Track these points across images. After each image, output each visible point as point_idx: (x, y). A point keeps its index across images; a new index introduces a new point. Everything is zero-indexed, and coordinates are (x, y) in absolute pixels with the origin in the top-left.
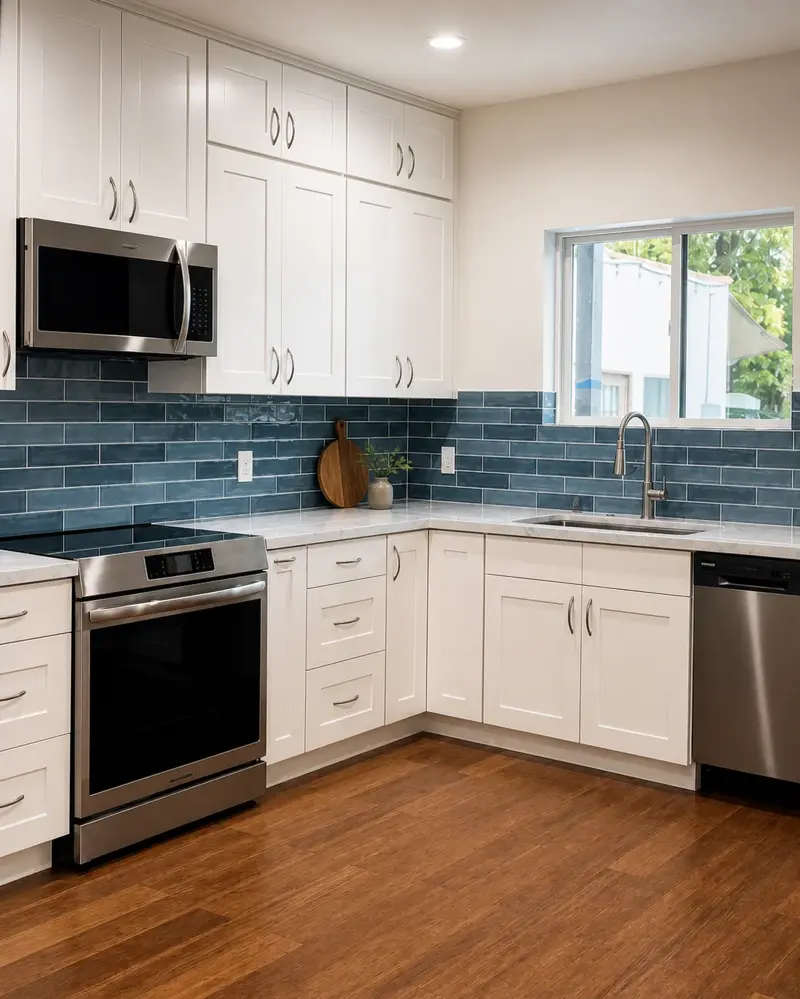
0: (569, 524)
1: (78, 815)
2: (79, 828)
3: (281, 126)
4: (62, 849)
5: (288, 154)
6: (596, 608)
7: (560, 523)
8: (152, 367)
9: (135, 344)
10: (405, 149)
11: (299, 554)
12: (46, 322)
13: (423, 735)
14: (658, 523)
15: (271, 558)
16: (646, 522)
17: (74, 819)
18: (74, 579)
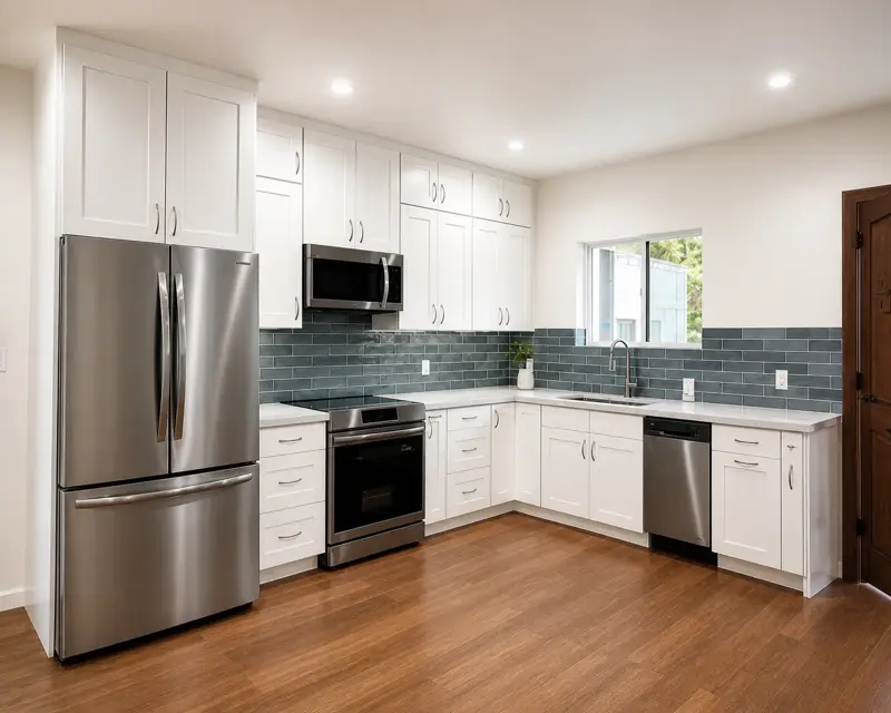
0: (589, 400)
1: (330, 543)
2: (330, 549)
3: (437, 192)
4: (322, 560)
5: (442, 207)
6: (597, 445)
7: (582, 399)
8: (374, 317)
9: (368, 305)
10: (504, 202)
11: (443, 413)
12: (316, 295)
13: (514, 513)
14: (634, 400)
15: (427, 414)
16: (627, 399)
17: (327, 545)
18: (327, 422)
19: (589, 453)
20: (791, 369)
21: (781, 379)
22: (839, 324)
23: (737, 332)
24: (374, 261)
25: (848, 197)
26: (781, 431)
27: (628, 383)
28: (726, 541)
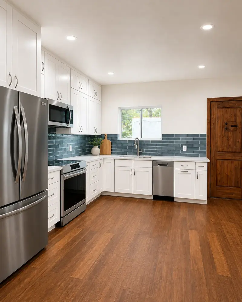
2: (61, 219)
3: (80, 85)
5: (81, 91)
6: (136, 171)
15: (87, 165)
17: (61, 217)
18: (61, 170)
19: (133, 173)
20: (187, 145)
21: (185, 148)
22: (206, 133)
23: (172, 135)
24: (66, 107)
25: (208, 99)
26: (195, 162)
27: (139, 151)
28: (179, 194)
